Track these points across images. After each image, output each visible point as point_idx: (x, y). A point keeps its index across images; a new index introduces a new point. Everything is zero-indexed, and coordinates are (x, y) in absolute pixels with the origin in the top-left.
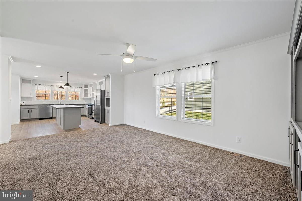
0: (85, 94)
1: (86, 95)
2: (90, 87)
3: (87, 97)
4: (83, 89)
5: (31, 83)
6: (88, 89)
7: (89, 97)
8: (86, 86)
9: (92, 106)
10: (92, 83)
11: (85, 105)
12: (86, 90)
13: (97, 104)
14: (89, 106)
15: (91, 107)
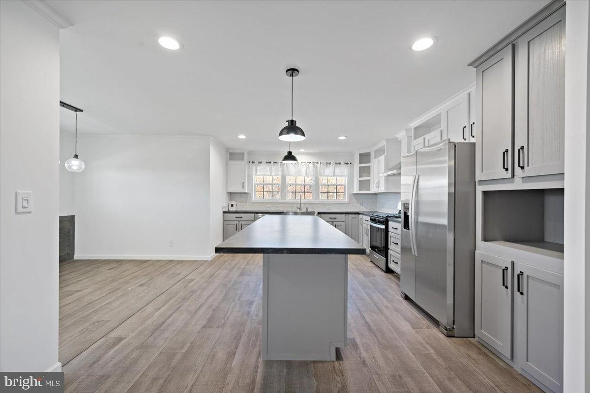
0: (360, 181)
1: (364, 184)
2: (376, 159)
3: (367, 190)
4: (357, 165)
5: (243, 159)
6: (369, 167)
7: (373, 190)
8: (365, 157)
9: (386, 222)
10: (384, 143)
11: (361, 216)
12: (365, 171)
13: (421, 219)
14: (373, 220)
15: (383, 227)
